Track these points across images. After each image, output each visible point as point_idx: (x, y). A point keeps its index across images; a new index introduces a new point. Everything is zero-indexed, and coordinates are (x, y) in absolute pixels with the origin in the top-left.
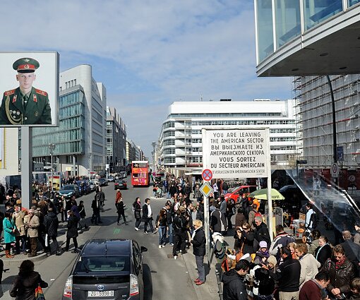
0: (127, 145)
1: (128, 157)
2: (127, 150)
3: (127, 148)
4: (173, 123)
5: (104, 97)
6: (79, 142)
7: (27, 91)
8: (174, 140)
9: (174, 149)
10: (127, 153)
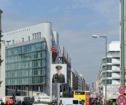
0: (72, 75)
1: (72, 86)
2: (72, 79)
3: (72, 77)
4: (111, 59)
5: (58, 41)
6: (43, 76)
7: (59, 74)
8: (111, 73)
9: (111, 81)
10: (72, 81)
